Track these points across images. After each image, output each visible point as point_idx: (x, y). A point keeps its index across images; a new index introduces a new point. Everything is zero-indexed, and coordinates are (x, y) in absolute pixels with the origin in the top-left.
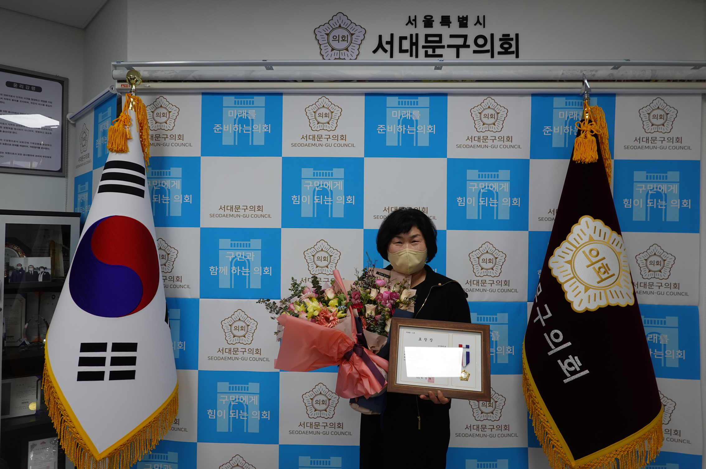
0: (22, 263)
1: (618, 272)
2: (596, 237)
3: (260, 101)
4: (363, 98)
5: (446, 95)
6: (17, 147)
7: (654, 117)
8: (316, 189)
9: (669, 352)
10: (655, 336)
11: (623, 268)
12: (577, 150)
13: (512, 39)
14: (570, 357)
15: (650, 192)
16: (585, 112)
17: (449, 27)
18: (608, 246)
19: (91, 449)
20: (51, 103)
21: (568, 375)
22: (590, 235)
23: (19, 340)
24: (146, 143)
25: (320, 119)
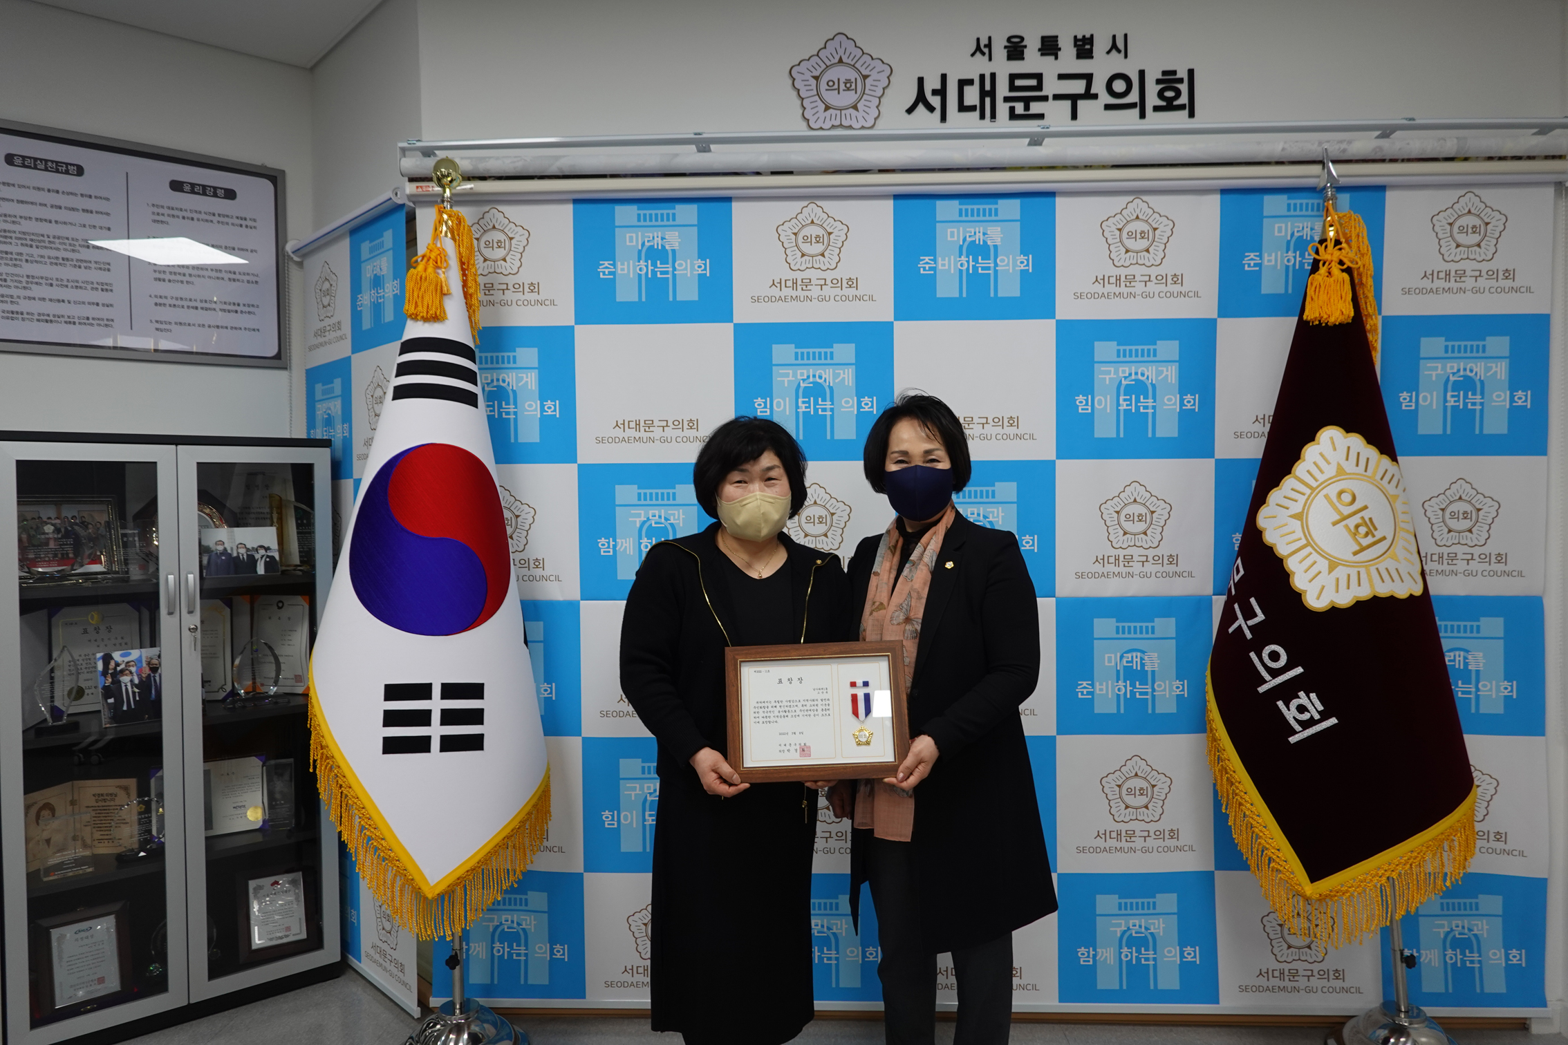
0: (225, 540)
1: (1393, 533)
2: (1349, 467)
3: (688, 213)
4: (891, 203)
5: (1052, 194)
6: (195, 311)
7: (1462, 230)
8: (802, 385)
9: (1485, 686)
10: (1459, 656)
11: (1402, 525)
12: (1312, 299)
13: (1181, 81)
14: (1302, 694)
15: (1452, 378)
16: (1327, 225)
17: (1056, 58)
18: (1372, 484)
19: (417, 878)
20: (254, 221)
21: (1297, 727)
22: (1339, 464)
23: (222, 688)
24: (474, 301)
25: (806, 248)
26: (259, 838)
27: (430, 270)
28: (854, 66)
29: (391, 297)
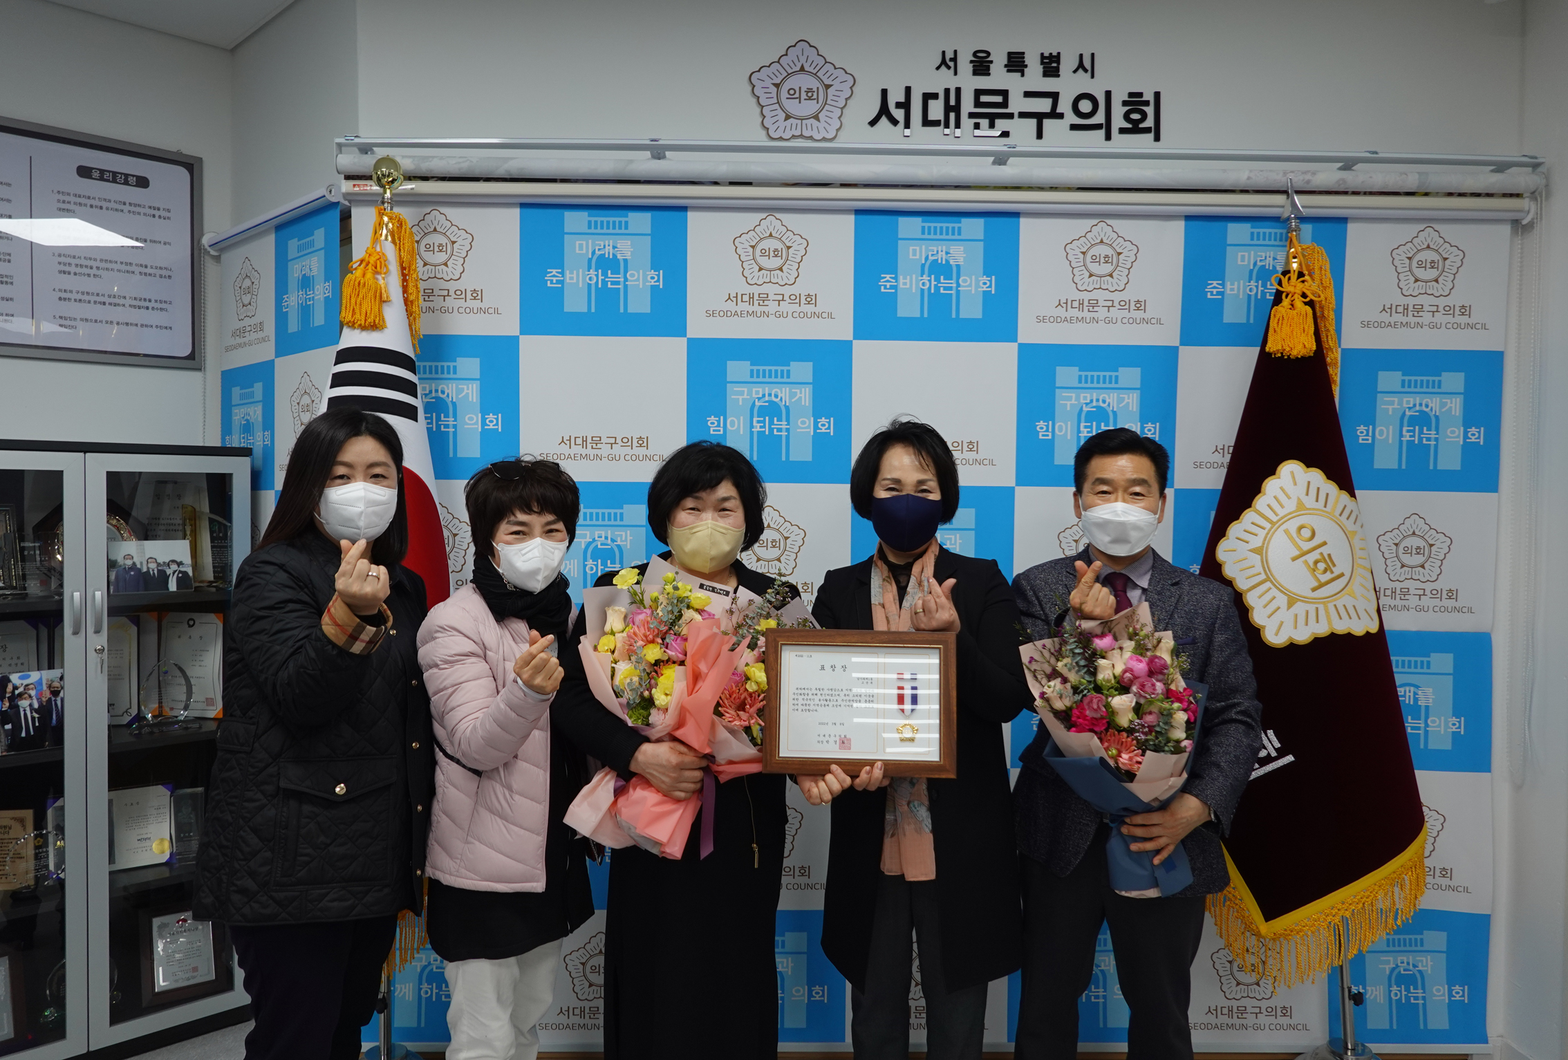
0: (133, 553)
1: (1351, 570)
2: (1309, 502)
3: (641, 222)
4: (852, 218)
5: (1016, 215)
6: (102, 306)
7: (1421, 265)
8: (757, 403)
9: (1434, 722)
10: (1410, 692)
12: (1275, 331)
13: (1147, 103)
15: (1408, 413)
16: (1291, 257)
17: (1023, 75)
18: (1331, 519)
20: (169, 211)
22: (1299, 499)
23: (126, 712)
24: (415, 309)
25: (764, 262)
26: (166, 873)
27: (369, 275)
28: (815, 74)
29: (322, 299)
